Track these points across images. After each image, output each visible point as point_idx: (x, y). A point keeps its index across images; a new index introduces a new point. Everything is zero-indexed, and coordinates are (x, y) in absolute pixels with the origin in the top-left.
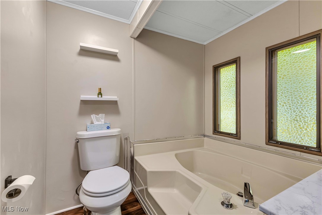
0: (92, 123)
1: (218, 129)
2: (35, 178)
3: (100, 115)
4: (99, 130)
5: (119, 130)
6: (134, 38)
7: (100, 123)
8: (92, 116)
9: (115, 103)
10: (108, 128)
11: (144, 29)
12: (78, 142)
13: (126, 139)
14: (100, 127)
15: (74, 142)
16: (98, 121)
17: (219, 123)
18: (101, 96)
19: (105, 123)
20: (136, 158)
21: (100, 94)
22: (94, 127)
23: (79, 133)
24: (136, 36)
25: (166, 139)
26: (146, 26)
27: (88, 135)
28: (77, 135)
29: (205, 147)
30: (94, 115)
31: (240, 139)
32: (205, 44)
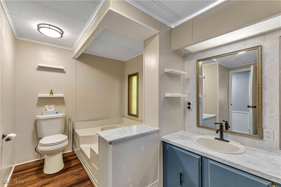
0: (46, 110)
1: (131, 112)
2: (16, 135)
3: (51, 105)
4: (51, 114)
5: (64, 114)
6: (76, 59)
7: (52, 110)
8: (46, 106)
9: (62, 98)
10: (57, 113)
11: (83, 53)
12: (36, 122)
13: (70, 119)
14: (52, 113)
15: (34, 122)
16: (50, 109)
17: (131, 109)
18: (52, 94)
19: (55, 110)
20: (75, 131)
21: (51, 93)
22: (47, 112)
23: (37, 116)
24: (77, 58)
25: (97, 119)
26: (84, 51)
27: (43, 117)
28: (36, 117)
29: (124, 124)
30: (47, 106)
31: (138, 117)
32: (125, 61)
